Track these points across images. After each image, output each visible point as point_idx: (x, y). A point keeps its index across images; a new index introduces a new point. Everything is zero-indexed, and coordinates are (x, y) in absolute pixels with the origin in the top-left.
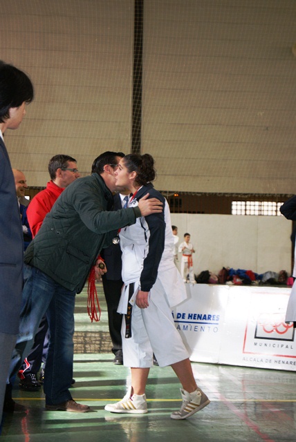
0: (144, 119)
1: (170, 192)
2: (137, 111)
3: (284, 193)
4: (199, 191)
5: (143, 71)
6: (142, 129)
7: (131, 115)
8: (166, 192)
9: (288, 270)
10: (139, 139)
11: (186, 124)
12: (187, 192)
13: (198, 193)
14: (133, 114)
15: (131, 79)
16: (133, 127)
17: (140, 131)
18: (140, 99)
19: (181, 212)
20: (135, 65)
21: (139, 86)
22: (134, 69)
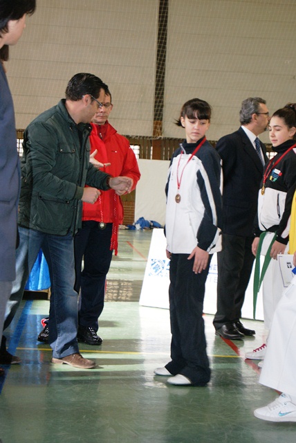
0: (168, 64)
2: (161, 56)
6: (166, 75)
7: (155, 60)
10: (163, 85)
14: (158, 59)
15: (157, 22)
17: (164, 77)
18: (165, 43)
21: (165, 30)
22: (160, 13)
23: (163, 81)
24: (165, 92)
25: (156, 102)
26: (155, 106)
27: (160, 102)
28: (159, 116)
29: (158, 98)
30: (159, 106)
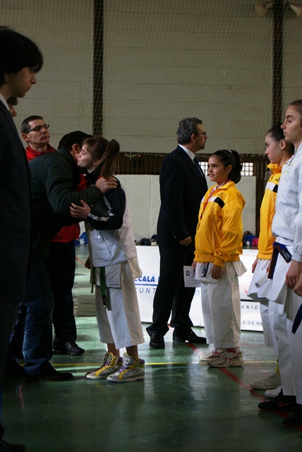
0: (106, 78)
1: (133, 153)
2: (99, 70)
3: (248, 153)
4: (163, 152)
5: (104, 29)
6: (104, 90)
7: (92, 75)
8: (129, 153)
9: (253, 231)
10: (101, 99)
11: (149, 83)
12: (150, 153)
13: (161, 154)
14: (94, 74)
15: (92, 38)
16: (95, 87)
17: (101, 91)
18: (102, 58)
19: (144, 173)
20: (95, 23)
21: (101, 44)
22: (95, 27)
23: (101, 95)
24: (103, 106)
25: (95, 117)
26: (94, 121)
27: (99, 116)
28: (99, 130)
29: (96, 112)
30: (98, 120)
